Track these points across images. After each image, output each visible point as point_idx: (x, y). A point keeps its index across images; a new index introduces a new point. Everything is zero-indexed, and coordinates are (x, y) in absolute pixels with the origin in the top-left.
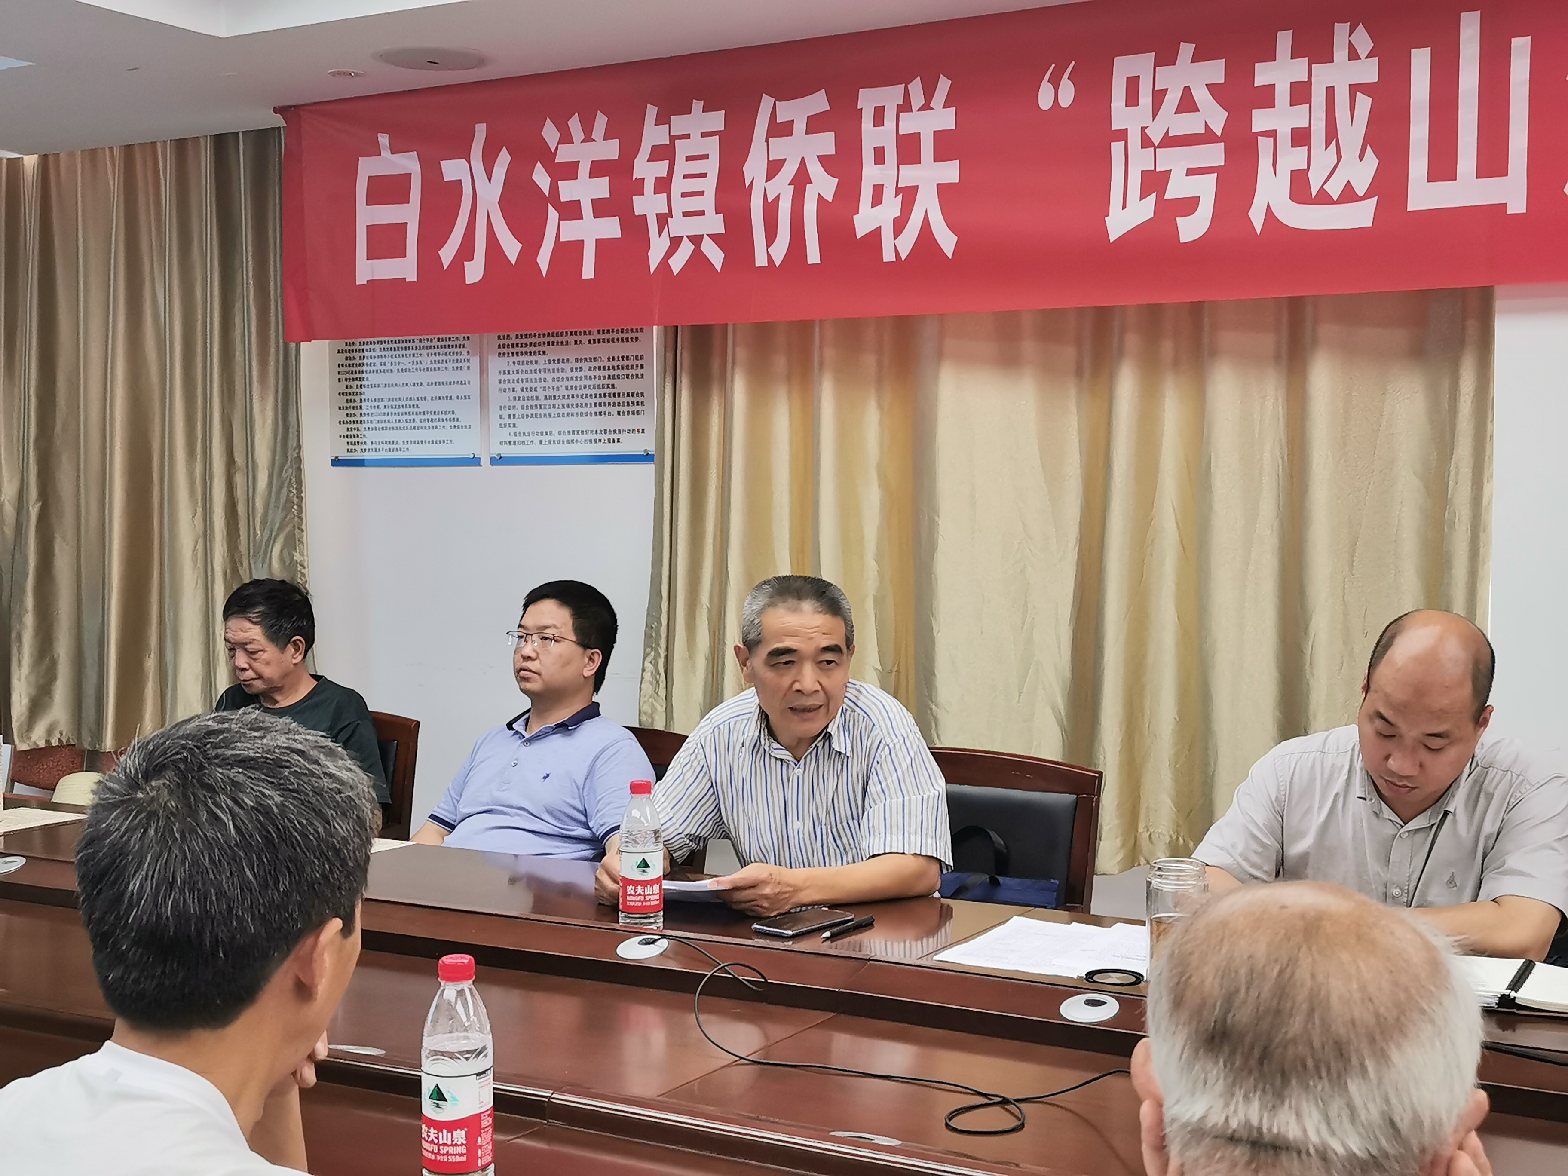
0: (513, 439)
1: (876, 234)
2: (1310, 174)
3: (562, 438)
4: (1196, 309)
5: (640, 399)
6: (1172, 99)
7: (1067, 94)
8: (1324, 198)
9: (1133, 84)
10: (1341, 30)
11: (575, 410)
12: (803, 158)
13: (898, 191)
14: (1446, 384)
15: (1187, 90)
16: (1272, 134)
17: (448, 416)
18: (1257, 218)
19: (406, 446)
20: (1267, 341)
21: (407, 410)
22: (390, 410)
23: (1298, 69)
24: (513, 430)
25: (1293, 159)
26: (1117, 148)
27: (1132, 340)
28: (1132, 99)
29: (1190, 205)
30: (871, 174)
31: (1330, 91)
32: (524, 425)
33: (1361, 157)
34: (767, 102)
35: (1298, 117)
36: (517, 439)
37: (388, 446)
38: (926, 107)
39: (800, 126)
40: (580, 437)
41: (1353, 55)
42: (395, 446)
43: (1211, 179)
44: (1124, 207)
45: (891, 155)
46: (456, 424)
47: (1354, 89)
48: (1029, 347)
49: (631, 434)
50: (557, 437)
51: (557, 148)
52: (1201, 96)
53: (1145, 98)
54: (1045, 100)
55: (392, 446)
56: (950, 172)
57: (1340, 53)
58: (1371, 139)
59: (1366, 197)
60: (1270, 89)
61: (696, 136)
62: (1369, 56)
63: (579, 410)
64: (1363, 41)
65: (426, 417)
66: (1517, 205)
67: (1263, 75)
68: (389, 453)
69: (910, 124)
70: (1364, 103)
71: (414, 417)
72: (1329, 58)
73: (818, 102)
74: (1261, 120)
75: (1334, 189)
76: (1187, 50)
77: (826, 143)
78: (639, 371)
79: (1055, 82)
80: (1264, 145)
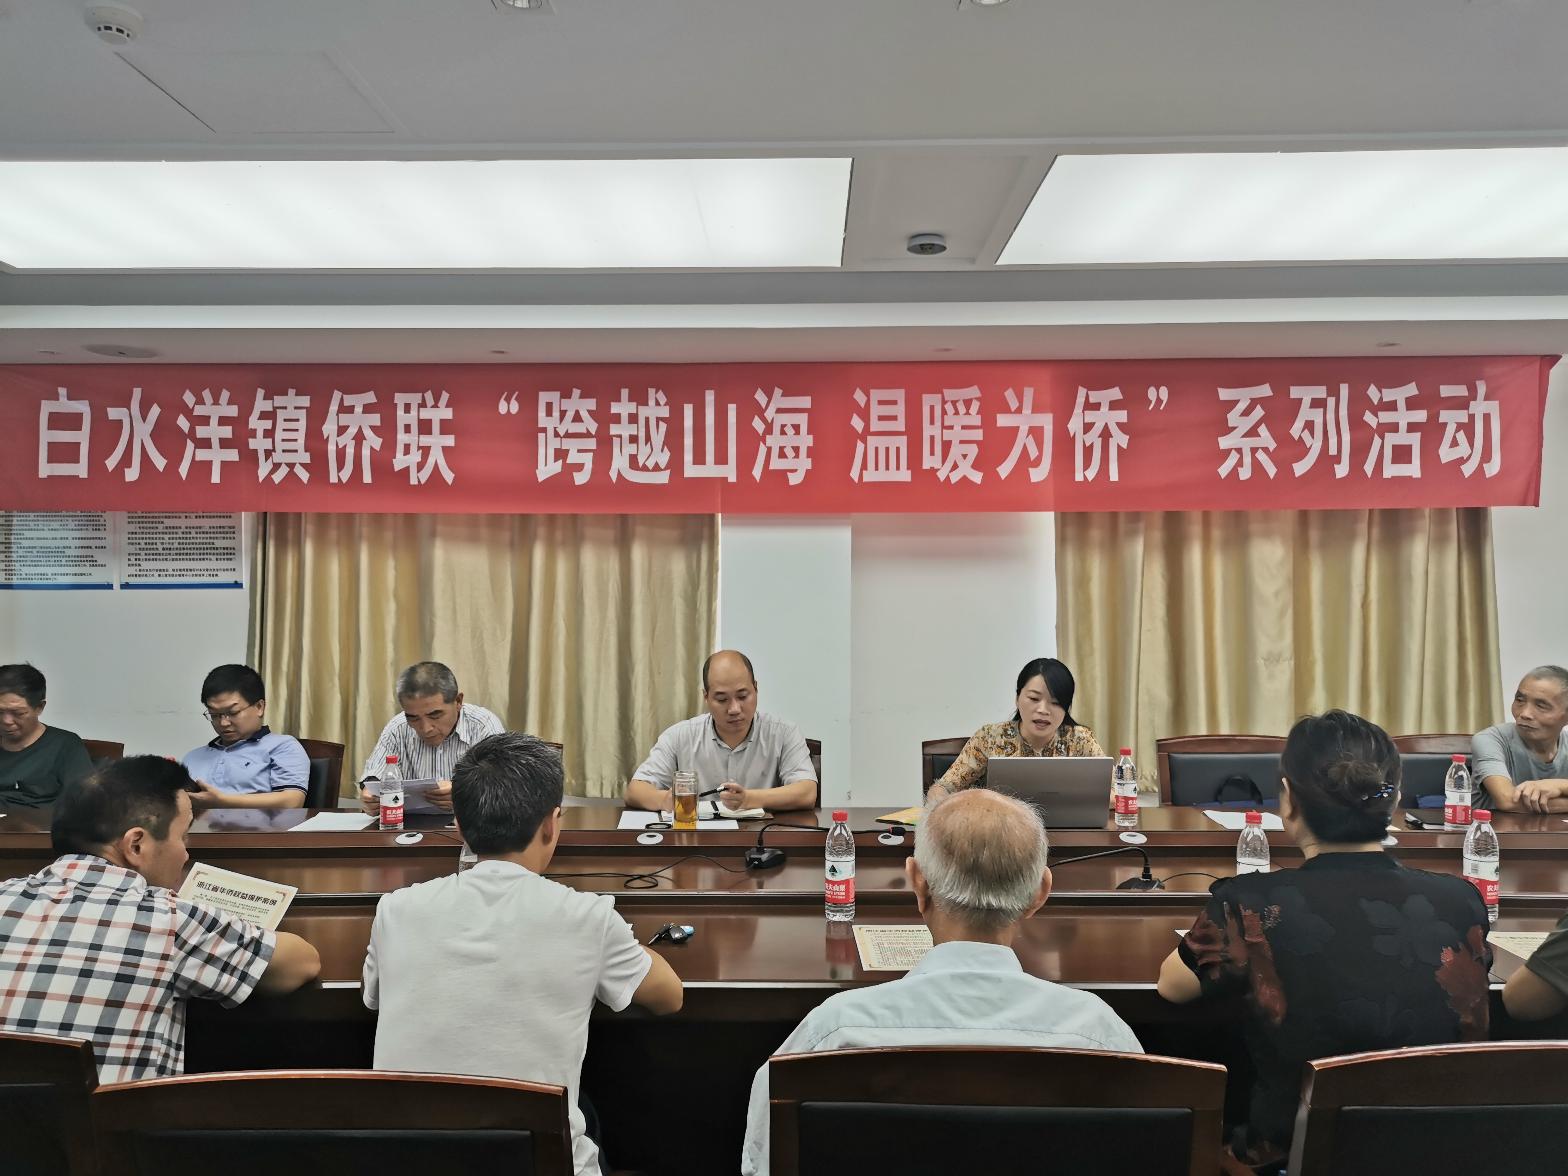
0: (138, 573)
1: (407, 470)
2: (639, 457)
3: (175, 573)
4: (574, 517)
5: (232, 551)
6: (570, 415)
7: (514, 408)
8: (645, 468)
9: (549, 406)
10: (651, 391)
11: (185, 557)
12: (360, 427)
13: (419, 448)
14: (695, 556)
15: (577, 412)
16: (620, 436)
17: (89, 559)
18: (613, 476)
19: (54, 577)
20: (610, 533)
21: (56, 554)
22: (41, 554)
23: (632, 407)
24: (138, 568)
25: (631, 449)
26: (541, 436)
27: (541, 531)
28: (549, 413)
29: (580, 467)
30: (402, 438)
31: (647, 419)
32: (145, 565)
33: (662, 451)
34: (337, 395)
35: (632, 430)
36: (141, 573)
37: (40, 577)
38: (435, 406)
39: (359, 409)
40: (189, 573)
41: (658, 404)
42: (45, 577)
43: (590, 455)
44: (546, 465)
45: (414, 428)
46: (95, 563)
47: (658, 419)
48: (484, 531)
49: (226, 572)
50: (171, 573)
51: (194, 406)
52: (584, 414)
53: (556, 414)
54: (503, 408)
55: (42, 577)
56: (450, 441)
57: (652, 402)
58: (666, 443)
59: (666, 469)
60: (619, 415)
61: (290, 408)
62: (666, 404)
63: (188, 557)
64: (663, 399)
65: (71, 559)
66: (733, 478)
67: (615, 408)
68: (41, 581)
69: (425, 414)
70: (663, 426)
71: (61, 559)
72: (646, 404)
73: (370, 397)
74: (614, 430)
75: (650, 464)
76: (576, 392)
77: (375, 419)
78: (232, 535)
79: (508, 400)
80: (616, 441)
